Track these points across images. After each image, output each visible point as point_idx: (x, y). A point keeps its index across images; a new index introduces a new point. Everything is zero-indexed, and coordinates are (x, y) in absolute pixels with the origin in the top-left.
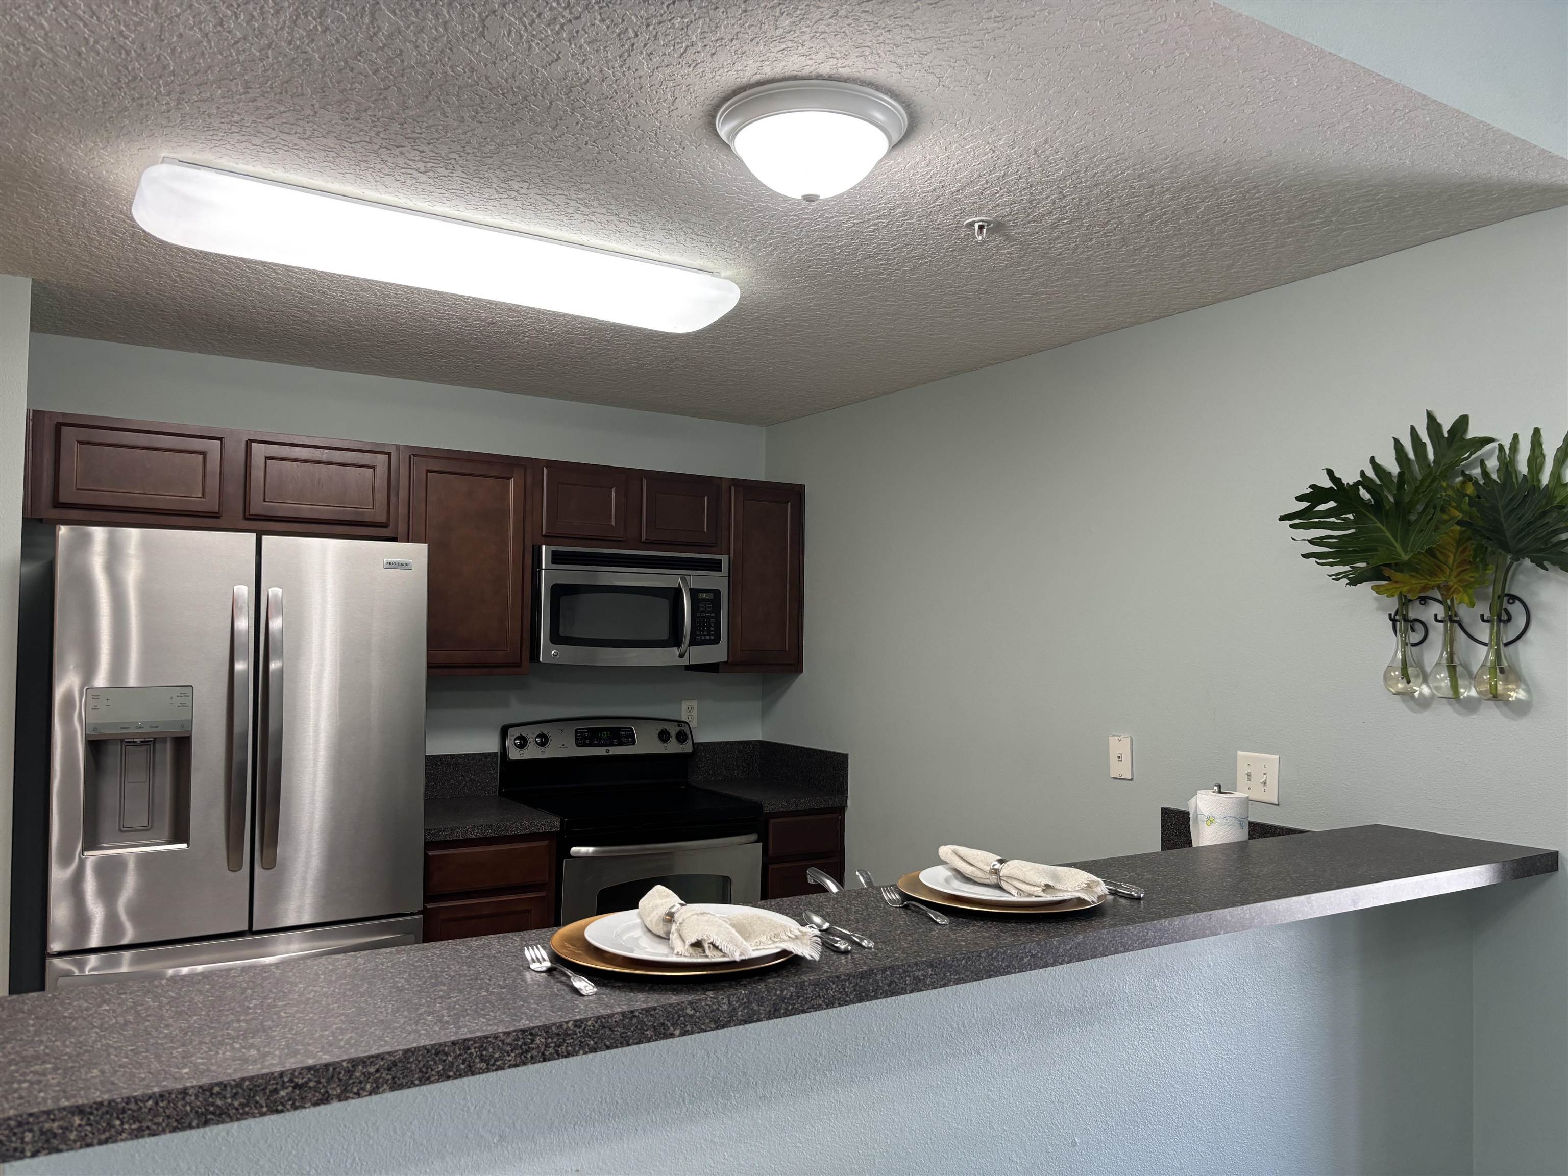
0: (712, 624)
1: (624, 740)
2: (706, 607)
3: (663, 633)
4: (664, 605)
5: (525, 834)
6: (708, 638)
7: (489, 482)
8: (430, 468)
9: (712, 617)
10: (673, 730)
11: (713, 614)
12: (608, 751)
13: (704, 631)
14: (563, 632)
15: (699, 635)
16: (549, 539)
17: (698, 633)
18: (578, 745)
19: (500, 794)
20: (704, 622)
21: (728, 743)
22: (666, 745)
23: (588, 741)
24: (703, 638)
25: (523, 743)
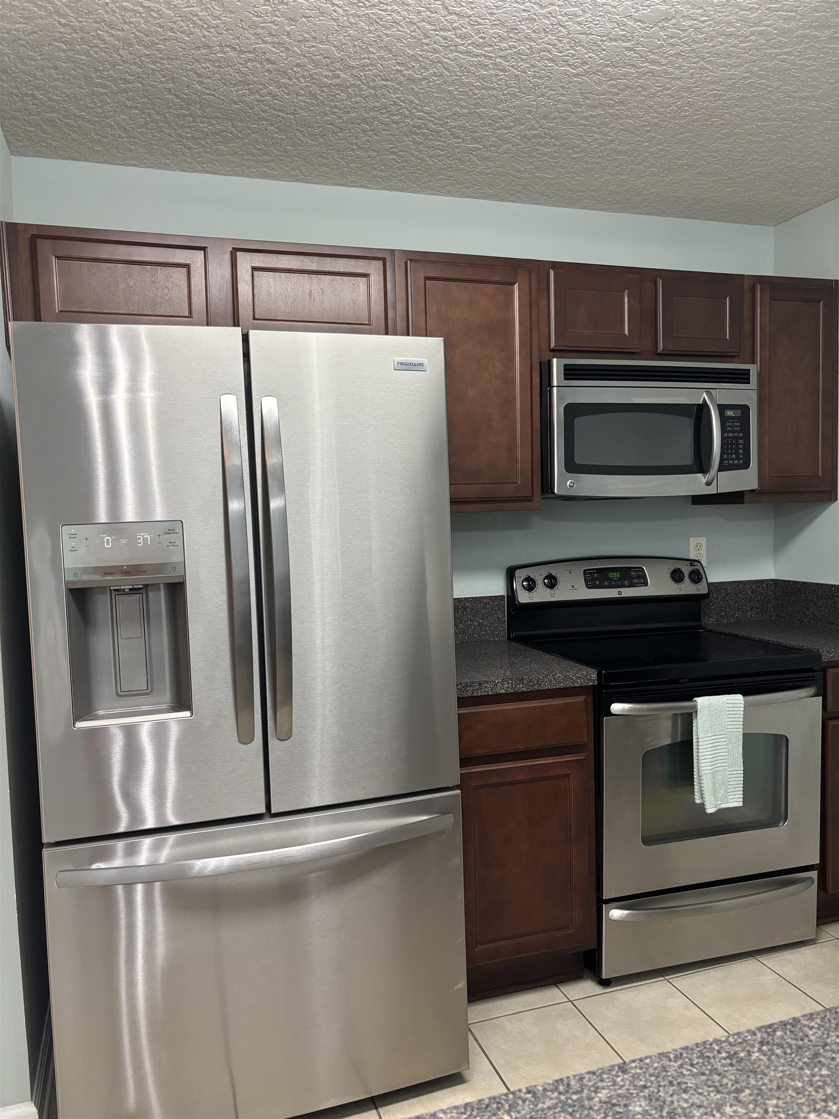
0: (741, 446)
1: (636, 581)
2: (733, 426)
3: (688, 459)
4: (687, 425)
5: (560, 688)
6: (736, 462)
7: (490, 289)
8: (427, 275)
9: (741, 438)
10: (686, 570)
11: (741, 435)
12: (620, 593)
13: (732, 454)
14: (578, 460)
15: (727, 459)
16: (558, 352)
17: (725, 456)
18: (588, 587)
19: (509, 638)
20: (732, 444)
21: (740, 582)
22: (680, 586)
23: (598, 583)
24: (731, 462)
25: (531, 585)
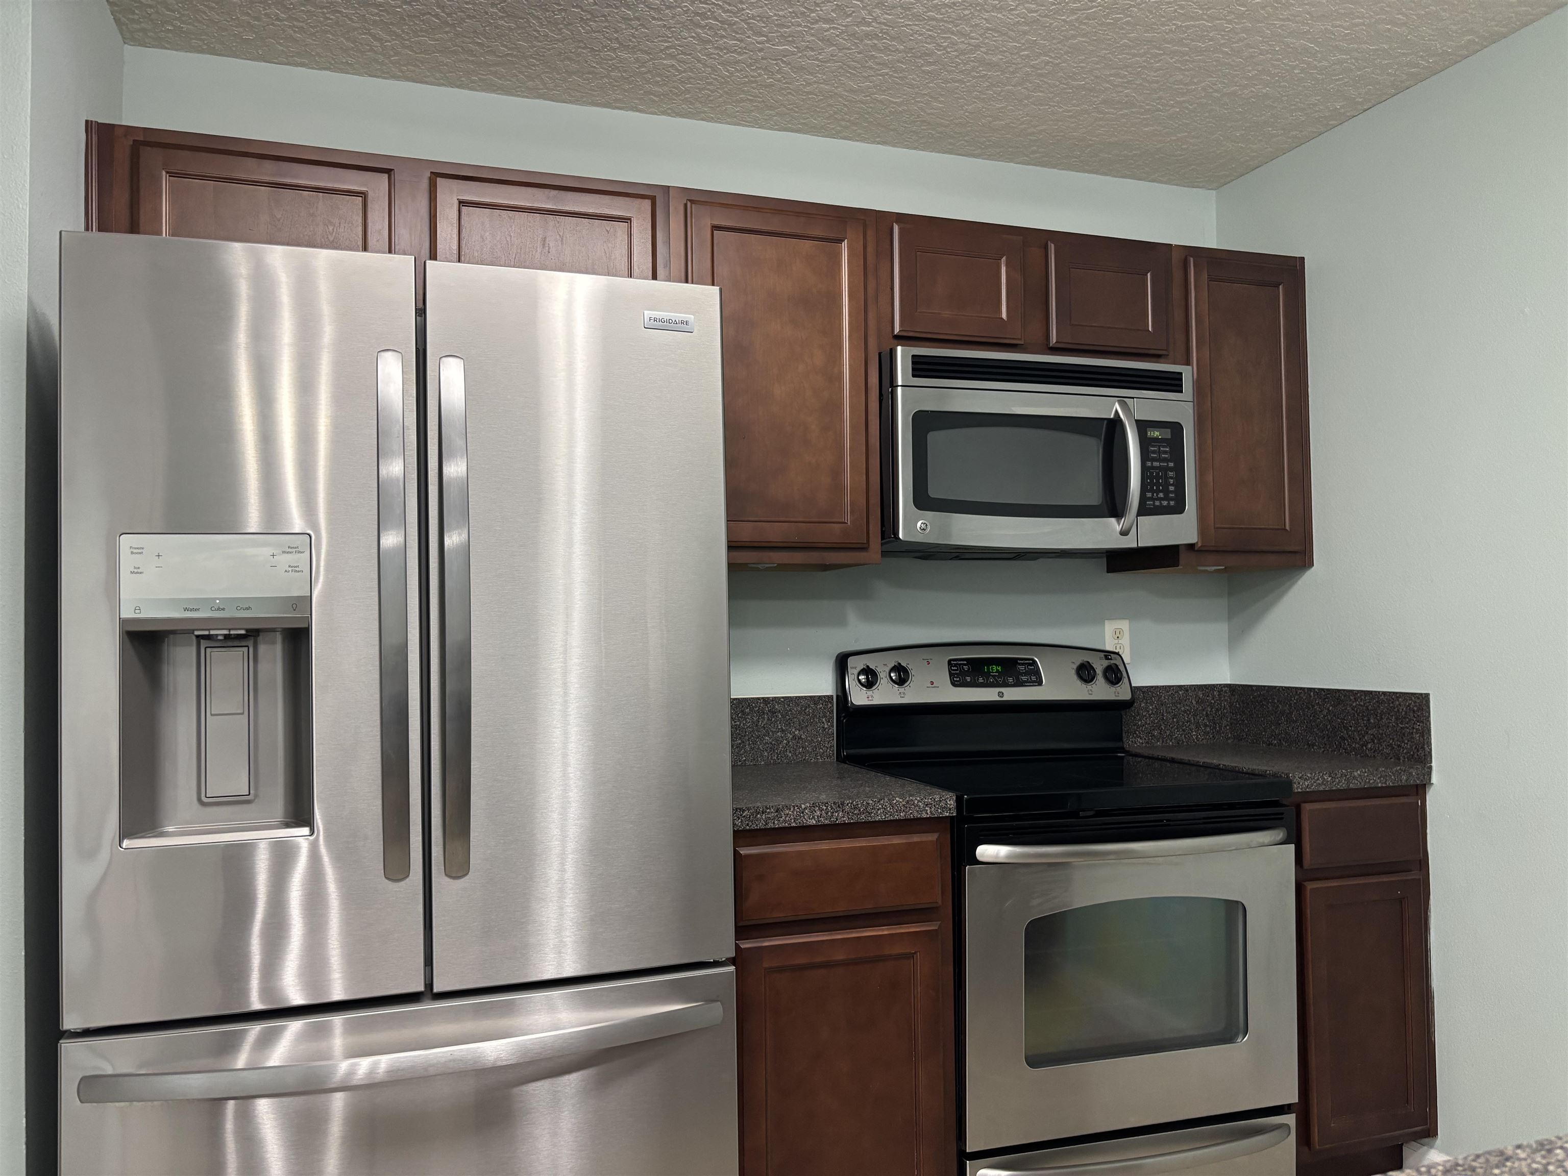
0: (1171, 481)
1: (1024, 678)
2: (1160, 452)
3: (1094, 495)
4: (1094, 448)
5: (900, 820)
6: (1165, 503)
7: (806, 246)
8: (716, 223)
9: (1171, 469)
10: (1099, 666)
11: (1171, 464)
12: (1001, 694)
13: (1158, 491)
14: (934, 492)
15: (1152, 499)
16: (904, 338)
17: (1149, 495)
18: (954, 684)
19: (841, 759)
20: (1157, 477)
22: (1089, 687)
23: (968, 679)
24: (1157, 503)
25: (870, 679)
